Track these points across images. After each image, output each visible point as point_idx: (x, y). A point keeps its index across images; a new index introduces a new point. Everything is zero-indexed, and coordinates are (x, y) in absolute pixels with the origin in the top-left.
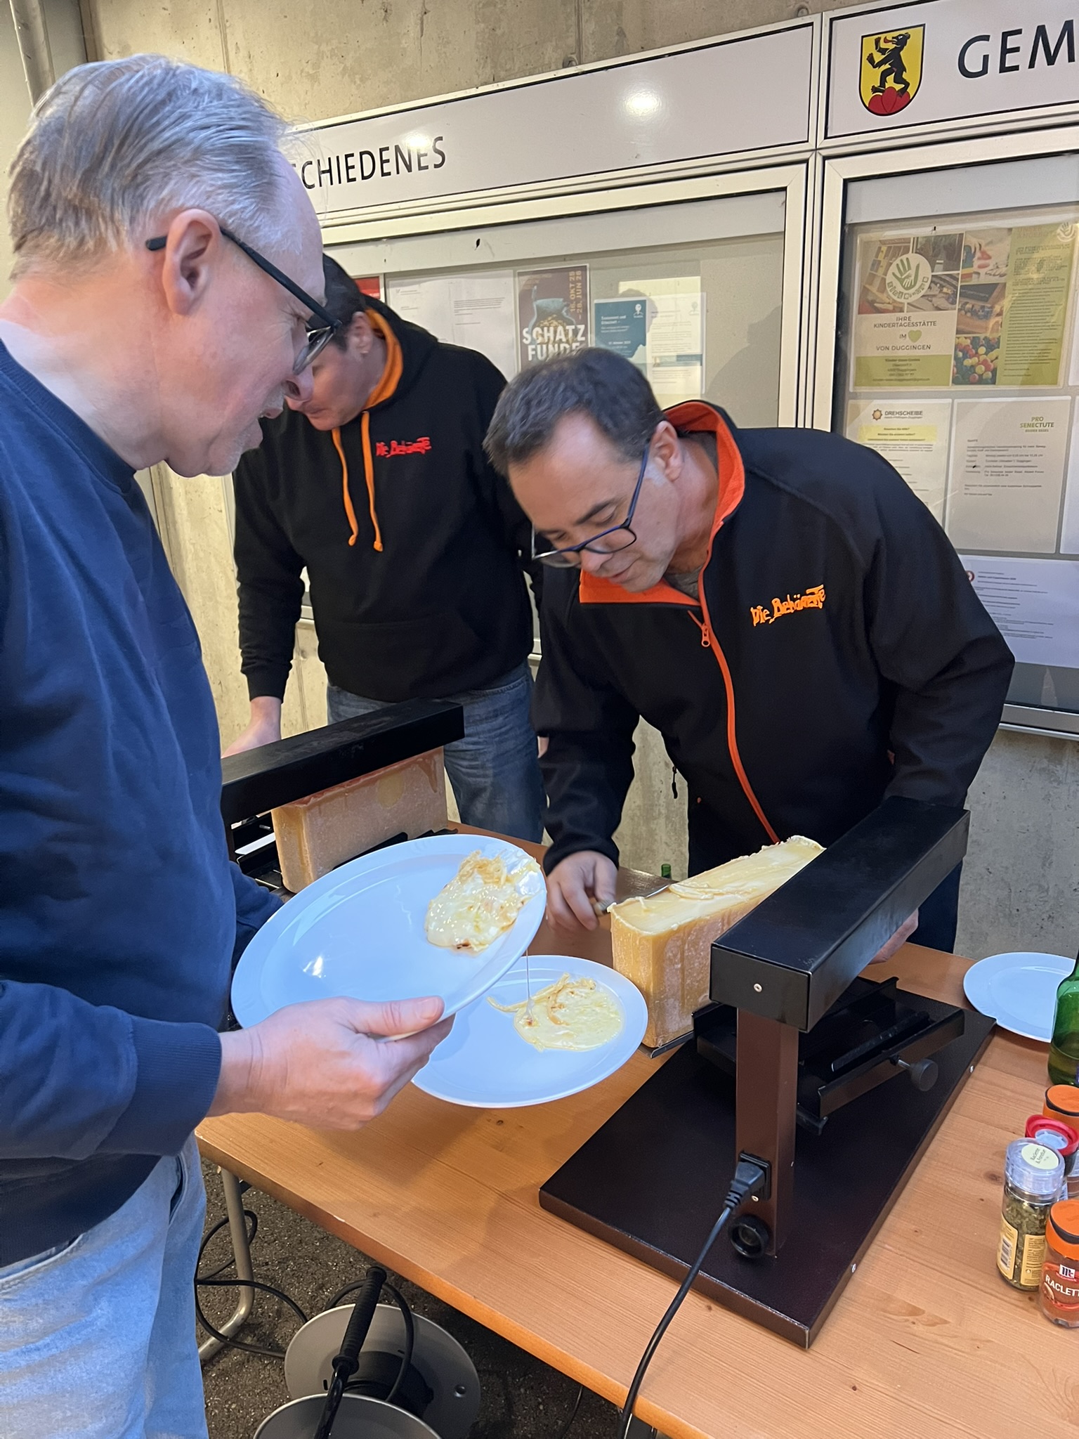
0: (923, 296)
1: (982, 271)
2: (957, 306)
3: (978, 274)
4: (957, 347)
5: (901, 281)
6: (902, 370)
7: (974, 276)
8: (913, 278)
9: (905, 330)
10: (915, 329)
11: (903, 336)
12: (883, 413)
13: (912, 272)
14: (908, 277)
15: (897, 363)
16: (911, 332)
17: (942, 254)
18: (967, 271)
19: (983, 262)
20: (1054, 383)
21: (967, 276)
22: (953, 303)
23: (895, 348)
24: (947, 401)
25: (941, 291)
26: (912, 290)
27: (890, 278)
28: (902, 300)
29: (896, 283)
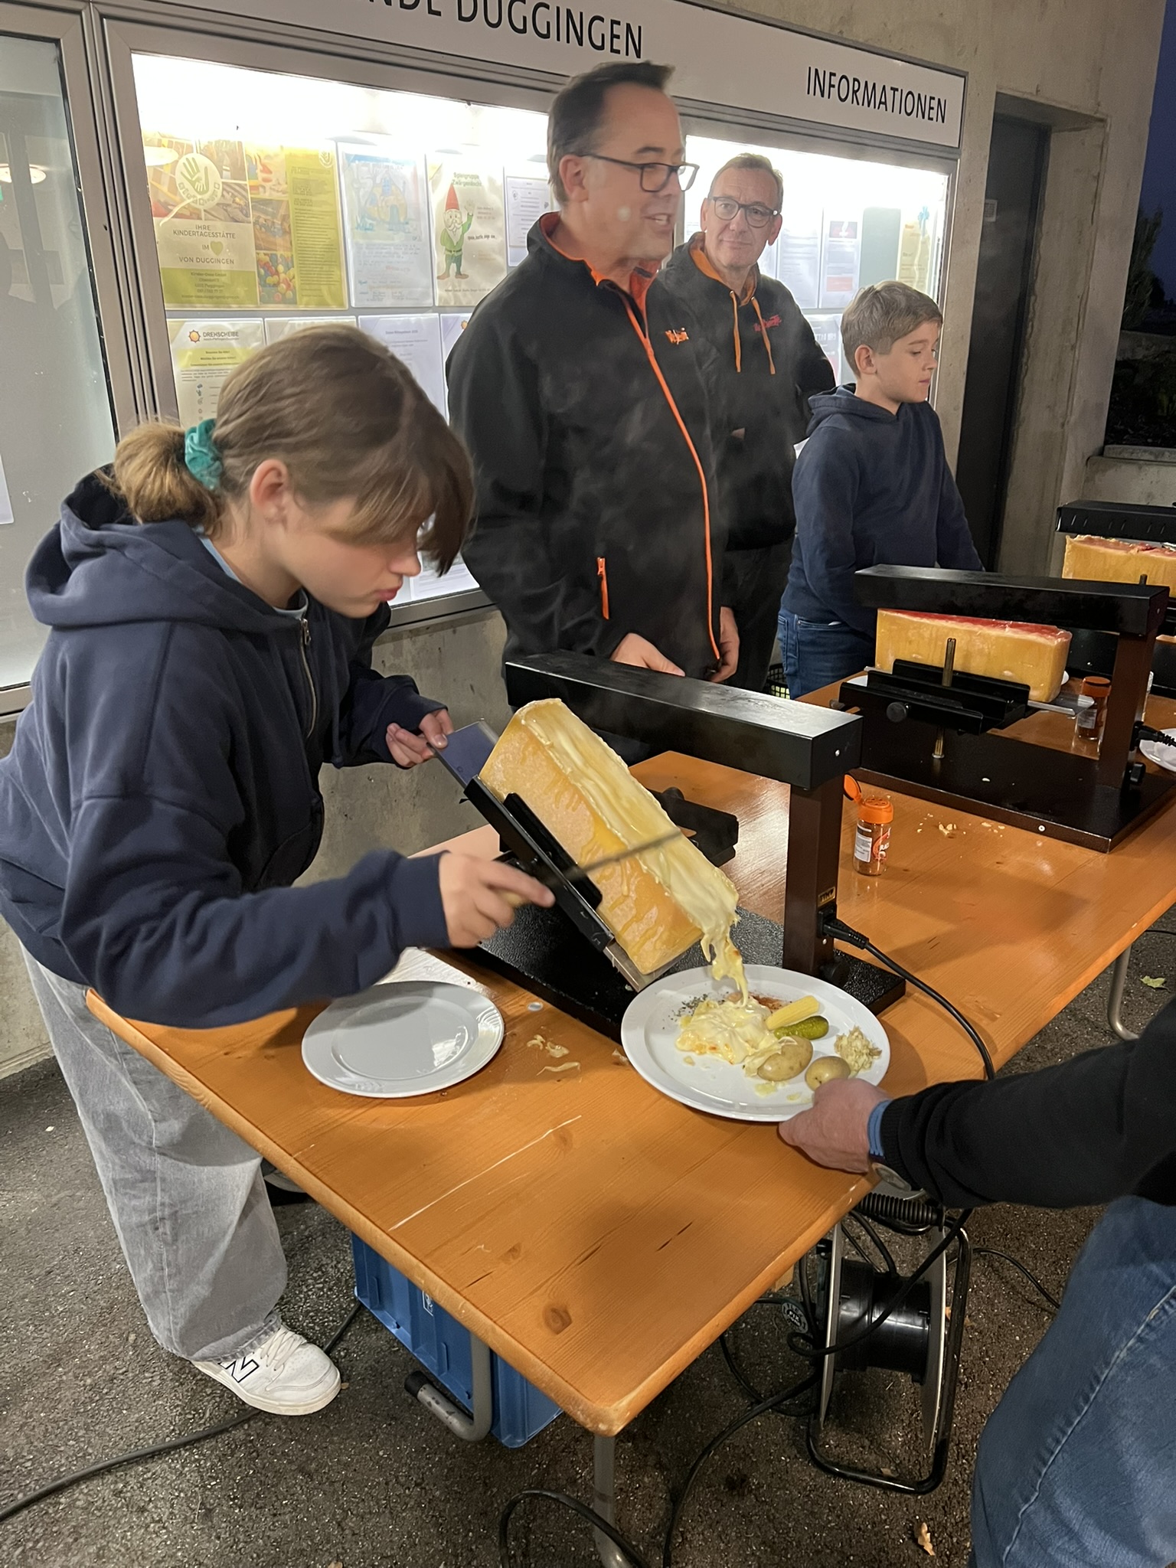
0: (218, 204)
1: (268, 185)
2: (251, 219)
3: (264, 187)
4: (259, 263)
5: (193, 184)
6: (211, 286)
7: (261, 189)
8: (203, 181)
9: (208, 240)
10: (216, 240)
11: (206, 247)
12: (201, 334)
14: (198, 180)
15: (204, 277)
16: (213, 243)
17: (227, 160)
18: (254, 182)
19: (265, 175)
20: (342, 305)
21: (254, 188)
22: (247, 215)
23: (199, 260)
24: (258, 321)
25: (234, 201)
26: (206, 196)
27: (179, 179)
28: (197, 206)
29: (187, 185)
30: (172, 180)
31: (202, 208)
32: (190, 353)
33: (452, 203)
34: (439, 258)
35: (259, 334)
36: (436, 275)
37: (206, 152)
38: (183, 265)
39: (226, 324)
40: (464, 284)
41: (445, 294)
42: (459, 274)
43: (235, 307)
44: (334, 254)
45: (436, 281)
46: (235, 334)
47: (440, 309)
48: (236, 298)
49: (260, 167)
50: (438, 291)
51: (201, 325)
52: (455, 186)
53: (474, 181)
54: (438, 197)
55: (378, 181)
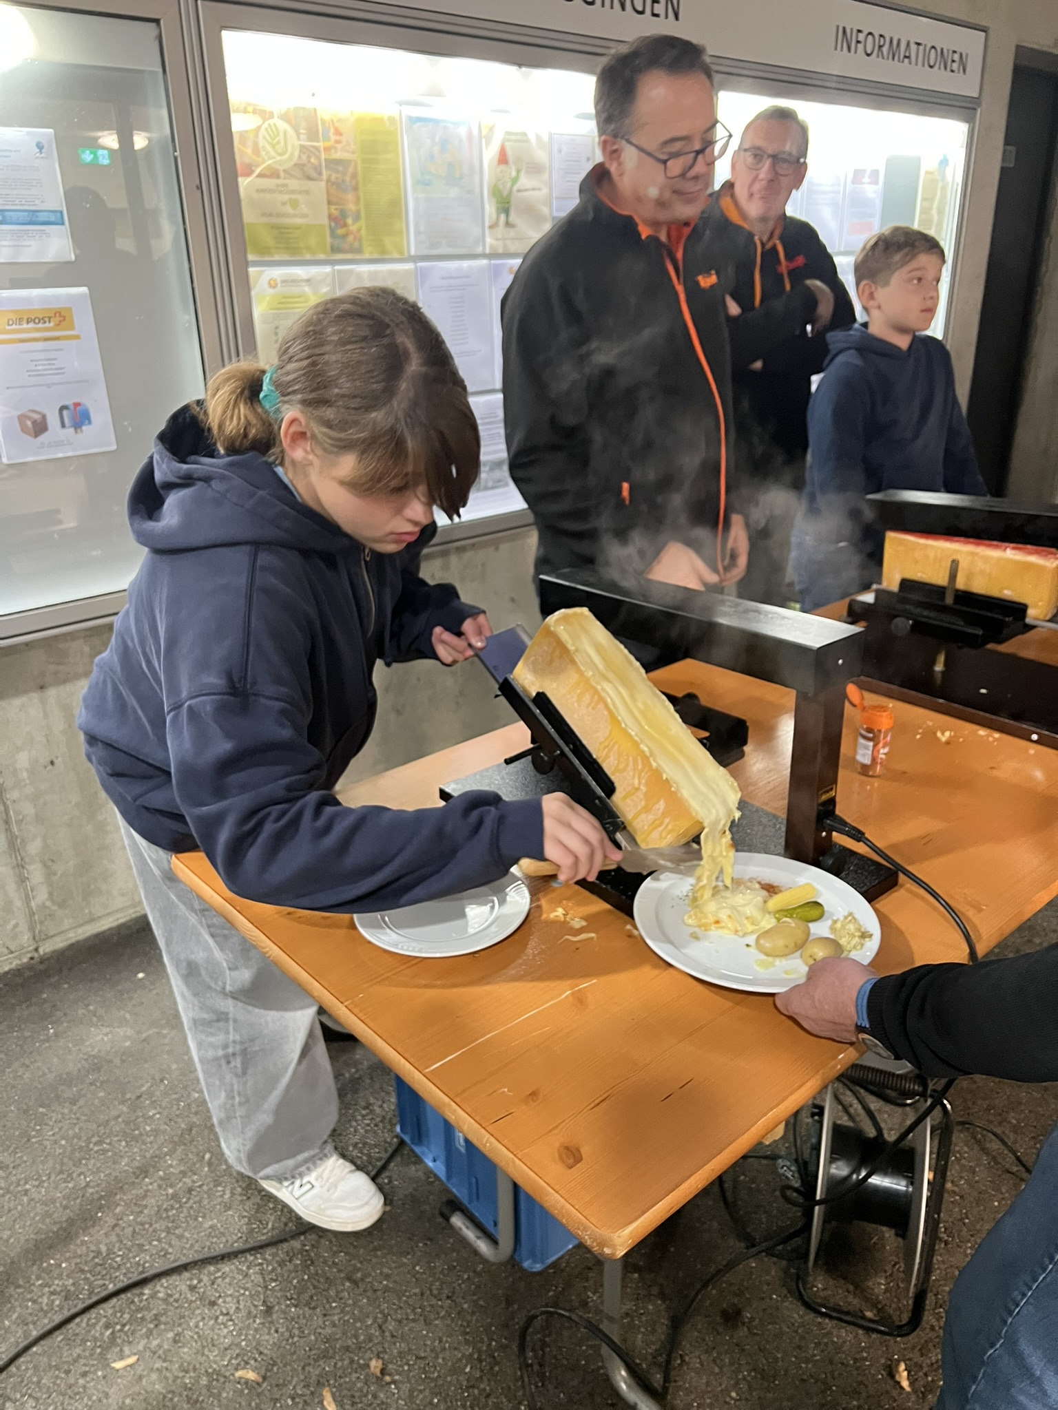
0: (295, 165)
1: (339, 146)
2: (324, 177)
3: (335, 148)
4: (330, 217)
5: (273, 146)
6: (288, 238)
7: (333, 151)
8: (282, 143)
9: (286, 197)
10: (293, 197)
11: (284, 204)
12: (279, 280)
13: (281, 137)
14: (278, 142)
15: (282, 230)
16: (290, 200)
17: (303, 125)
18: (328, 144)
19: (338, 138)
20: (401, 253)
21: (327, 149)
22: (320, 174)
23: (279, 215)
24: (328, 269)
25: (309, 162)
26: (285, 157)
27: (261, 143)
28: (278, 167)
29: (268, 147)
30: (256, 144)
31: (281, 168)
32: (268, 299)
33: (503, 159)
34: (490, 209)
35: (329, 280)
36: (487, 224)
37: (285, 117)
38: (264, 220)
39: (300, 272)
40: (512, 233)
41: (494, 242)
42: (508, 224)
43: (308, 257)
44: (396, 208)
45: (487, 231)
46: (308, 281)
47: (491, 256)
48: (309, 249)
49: (332, 130)
50: (488, 240)
51: (278, 273)
52: (507, 144)
53: (523, 138)
54: (490, 153)
55: (437, 140)
